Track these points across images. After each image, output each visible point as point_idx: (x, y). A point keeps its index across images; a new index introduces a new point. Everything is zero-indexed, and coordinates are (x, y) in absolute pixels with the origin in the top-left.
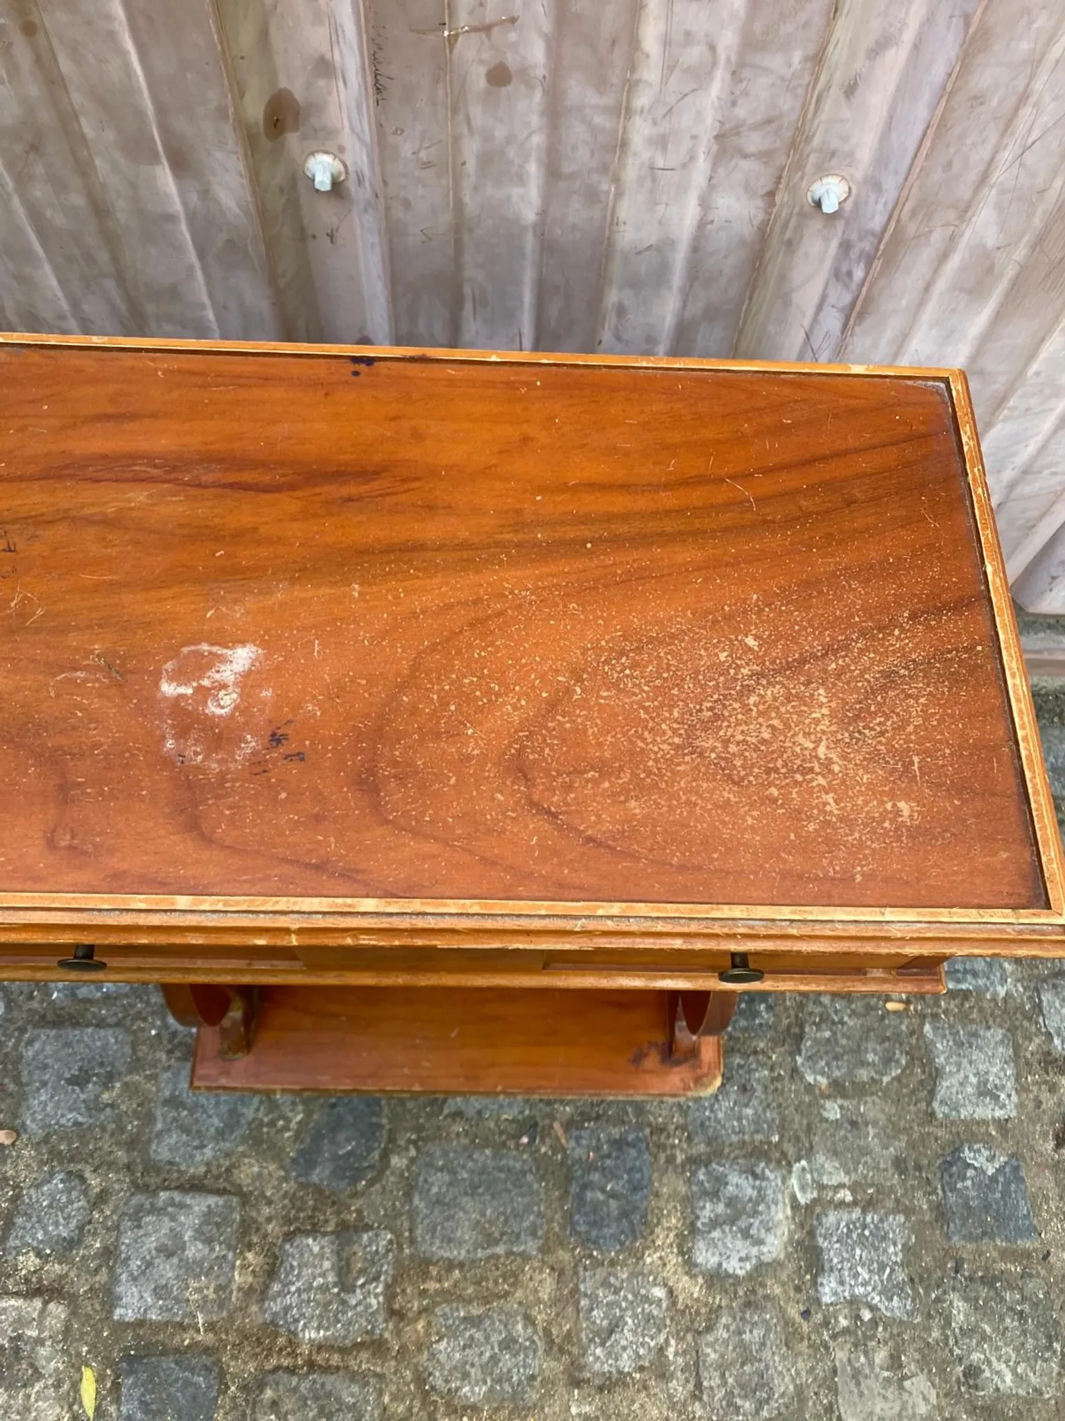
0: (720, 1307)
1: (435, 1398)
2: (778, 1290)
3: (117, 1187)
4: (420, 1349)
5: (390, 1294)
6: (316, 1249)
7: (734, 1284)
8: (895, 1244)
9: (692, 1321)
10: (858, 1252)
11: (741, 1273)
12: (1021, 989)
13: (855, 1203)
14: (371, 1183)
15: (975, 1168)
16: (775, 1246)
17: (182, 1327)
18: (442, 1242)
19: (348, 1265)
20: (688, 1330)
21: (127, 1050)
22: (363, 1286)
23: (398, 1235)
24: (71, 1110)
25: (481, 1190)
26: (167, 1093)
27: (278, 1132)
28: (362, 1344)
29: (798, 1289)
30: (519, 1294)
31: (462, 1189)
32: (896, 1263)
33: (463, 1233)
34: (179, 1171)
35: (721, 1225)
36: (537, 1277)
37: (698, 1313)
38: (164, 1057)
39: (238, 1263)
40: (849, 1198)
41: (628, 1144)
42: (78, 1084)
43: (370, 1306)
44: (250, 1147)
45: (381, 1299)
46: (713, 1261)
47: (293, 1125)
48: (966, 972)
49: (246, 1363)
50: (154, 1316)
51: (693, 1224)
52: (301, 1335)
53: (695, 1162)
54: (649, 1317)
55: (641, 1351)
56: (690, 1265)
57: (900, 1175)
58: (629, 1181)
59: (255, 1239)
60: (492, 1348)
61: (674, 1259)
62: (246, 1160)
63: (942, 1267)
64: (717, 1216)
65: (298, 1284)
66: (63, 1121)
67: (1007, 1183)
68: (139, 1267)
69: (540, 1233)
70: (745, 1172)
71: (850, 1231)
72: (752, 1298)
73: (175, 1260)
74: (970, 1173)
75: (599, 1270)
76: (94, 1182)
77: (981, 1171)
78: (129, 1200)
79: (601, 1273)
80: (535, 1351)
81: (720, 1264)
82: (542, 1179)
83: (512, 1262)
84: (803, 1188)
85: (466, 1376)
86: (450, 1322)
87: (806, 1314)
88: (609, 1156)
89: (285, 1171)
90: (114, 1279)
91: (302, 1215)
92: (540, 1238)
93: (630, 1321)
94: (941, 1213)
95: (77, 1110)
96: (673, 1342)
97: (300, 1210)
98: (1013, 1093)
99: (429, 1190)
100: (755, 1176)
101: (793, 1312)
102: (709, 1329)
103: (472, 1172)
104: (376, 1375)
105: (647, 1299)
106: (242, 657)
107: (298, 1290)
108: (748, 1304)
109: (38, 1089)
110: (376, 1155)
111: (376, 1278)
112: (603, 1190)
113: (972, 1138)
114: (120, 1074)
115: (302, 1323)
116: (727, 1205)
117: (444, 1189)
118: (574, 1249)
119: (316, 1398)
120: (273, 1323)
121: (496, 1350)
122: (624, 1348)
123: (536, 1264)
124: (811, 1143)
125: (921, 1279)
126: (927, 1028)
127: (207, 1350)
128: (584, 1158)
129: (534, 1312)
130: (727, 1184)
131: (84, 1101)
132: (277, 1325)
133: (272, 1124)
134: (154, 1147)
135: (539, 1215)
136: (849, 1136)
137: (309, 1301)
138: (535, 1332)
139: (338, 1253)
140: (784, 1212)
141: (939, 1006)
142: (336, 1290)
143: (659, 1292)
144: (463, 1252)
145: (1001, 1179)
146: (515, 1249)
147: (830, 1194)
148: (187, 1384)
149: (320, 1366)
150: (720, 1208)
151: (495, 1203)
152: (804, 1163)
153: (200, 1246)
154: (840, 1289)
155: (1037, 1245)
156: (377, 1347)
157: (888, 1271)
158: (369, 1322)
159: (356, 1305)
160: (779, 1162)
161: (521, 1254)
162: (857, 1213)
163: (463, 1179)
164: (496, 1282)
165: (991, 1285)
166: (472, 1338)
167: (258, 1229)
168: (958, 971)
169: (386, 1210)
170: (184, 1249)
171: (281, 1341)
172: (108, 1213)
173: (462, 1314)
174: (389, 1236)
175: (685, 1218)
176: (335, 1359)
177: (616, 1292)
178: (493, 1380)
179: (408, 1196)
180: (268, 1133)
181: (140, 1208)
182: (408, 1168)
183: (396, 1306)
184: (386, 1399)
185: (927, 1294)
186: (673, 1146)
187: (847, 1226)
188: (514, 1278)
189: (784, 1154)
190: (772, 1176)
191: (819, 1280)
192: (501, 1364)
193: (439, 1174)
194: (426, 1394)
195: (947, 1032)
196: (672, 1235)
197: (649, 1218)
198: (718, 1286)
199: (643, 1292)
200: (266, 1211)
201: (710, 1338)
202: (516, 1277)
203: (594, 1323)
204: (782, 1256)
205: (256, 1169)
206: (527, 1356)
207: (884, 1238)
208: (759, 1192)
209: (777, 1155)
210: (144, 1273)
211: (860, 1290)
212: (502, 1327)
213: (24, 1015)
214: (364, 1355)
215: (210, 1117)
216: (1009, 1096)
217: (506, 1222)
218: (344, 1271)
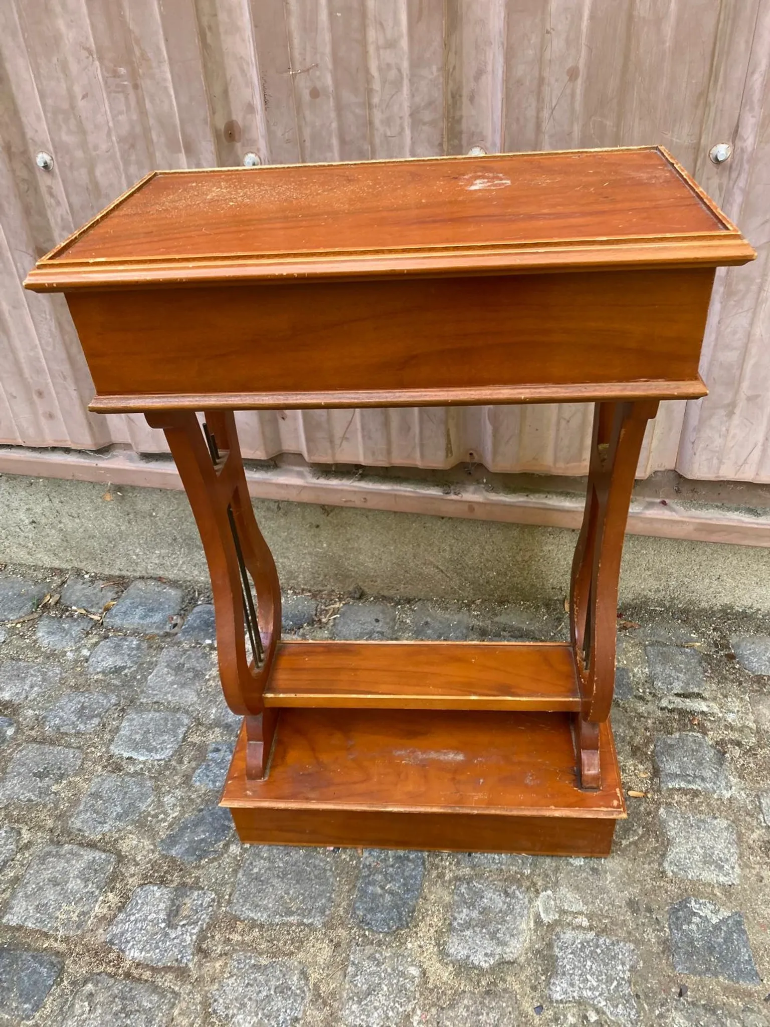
0: (464, 992)
1: (214, 1020)
2: (516, 987)
3: (39, 841)
4: (213, 981)
5: (202, 937)
6: (158, 894)
7: (478, 975)
8: (623, 964)
9: (438, 999)
10: (589, 963)
11: (485, 966)
12: (744, 795)
13: (591, 928)
14: (211, 861)
15: (701, 917)
16: (516, 949)
17: (46, 935)
18: (251, 905)
19: (177, 911)
20: (434, 1005)
21: (79, 762)
22: (184, 925)
23: (220, 896)
24: (29, 792)
25: (289, 876)
26: (93, 790)
27: (158, 822)
28: (170, 968)
29: (534, 988)
30: (301, 955)
31: (276, 873)
32: (623, 979)
33: (268, 903)
34: (83, 836)
35: (474, 927)
36: (318, 946)
37: (444, 993)
38: (100, 768)
39: (101, 898)
40: (585, 923)
41: (409, 860)
42: (40, 777)
43: (185, 941)
44: (137, 827)
45: (194, 937)
46: (463, 953)
47: (170, 819)
48: (695, 777)
49: (81, 967)
50: (30, 924)
51: (450, 924)
52: (127, 953)
53: (460, 880)
54: (402, 989)
55: (391, 1014)
56: (443, 953)
57: (633, 913)
58: (404, 885)
59: (118, 885)
60: (269, 989)
61: (432, 948)
62: (131, 836)
63: (667, 991)
64: (471, 919)
65: (137, 915)
66: (21, 797)
67: (730, 933)
68: (33, 889)
69: (327, 912)
70: (499, 891)
71: (583, 946)
72: (492, 987)
73: (58, 888)
74: (696, 919)
75: (368, 947)
76: (26, 836)
77: (706, 919)
78: (44, 848)
79: (369, 950)
80: (303, 998)
81: (468, 957)
82: (338, 875)
83: (301, 931)
84: (546, 910)
85: (243, 1005)
86: (242, 966)
87: (539, 1009)
88: (392, 866)
89: (155, 846)
90: (13, 896)
91: (156, 875)
92: (326, 916)
93: (385, 988)
94: (667, 946)
95: (33, 791)
96: (419, 1012)
97: (157, 871)
98: (737, 866)
99: (251, 870)
100: (507, 894)
101: (528, 1006)
102: (452, 1006)
103: (287, 863)
104: (173, 992)
105: (403, 974)
107: (136, 921)
108: (488, 993)
109: (15, 776)
110: (221, 844)
111: (195, 923)
112: (382, 888)
113: (698, 895)
114: (68, 776)
115: (131, 943)
116: (480, 913)
117: (263, 871)
118: (351, 928)
119: (124, 998)
120: (111, 942)
121: (272, 992)
122: (376, 1008)
123: (319, 936)
124: (557, 878)
125: (647, 996)
126: (662, 810)
127: (57, 954)
128: (373, 864)
129: (310, 971)
130: (482, 897)
131: (39, 787)
132: (113, 944)
133: (156, 816)
134: (73, 820)
135: (330, 899)
136: (590, 878)
137: (141, 929)
138: (306, 985)
139: (173, 900)
140: (528, 923)
141: (674, 799)
142: (163, 925)
143: (414, 971)
144: (265, 915)
145: (724, 928)
146: (305, 920)
147: (570, 918)
148: (34, 971)
149: (134, 977)
150: (475, 914)
151: (297, 886)
152: (549, 892)
153: (79, 881)
154: (570, 989)
155: (759, 988)
156: (181, 973)
157: (615, 983)
158: (181, 952)
159: (174, 939)
160: (528, 889)
161: (308, 925)
162: (591, 935)
163: (279, 867)
164: (285, 943)
165: (713, 1011)
166: (255, 979)
167: (122, 880)
168: (689, 775)
169: (217, 879)
170: (67, 882)
171: (112, 956)
172: (27, 856)
173: (253, 961)
174: (213, 896)
175: (445, 919)
176: (147, 975)
177: (378, 965)
178: (263, 1014)
179: (235, 872)
180: (151, 822)
181: (49, 854)
182: (241, 855)
183: (204, 946)
184: (176, 1012)
185: (652, 1011)
186: (444, 868)
187: (582, 943)
188: (300, 943)
189: (534, 884)
190: (521, 897)
191: (552, 981)
192: (273, 1003)
193: (262, 861)
194: (208, 1015)
195: (678, 815)
196: (432, 931)
197: (416, 914)
198: (464, 975)
199: (401, 968)
200: (132, 869)
201: (451, 1014)
202: (302, 942)
203: (356, 986)
204: (522, 959)
205: (135, 842)
206: (295, 1001)
207: (614, 958)
208: (508, 906)
209: (528, 884)
210: (34, 894)
211: (587, 994)
212: (281, 976)
213: (24, 738)
214: (170, 976)
215: (116, 805)
216: (733, 868)
217: (303, 901)
218: (173, 914)
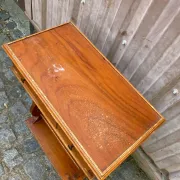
6: (16, 153)
14: (28, 153)
18: (26, 168)
21: (25, 112)
23: (24, 162)
25: (36, 168)
26: (23, 121)
28: (8, 167)
34: (15, 129)
42: (17, 110)
43: (13, 165)
52: (4, 159)
62: (21, 136)
73: (4, 137)
76: (8, 121)
86: (17, 177)
89: (23, 141)
91: (19, 148)
99: (32, 161)
103: (38, 165)
104: (5, 172)
106: (63, 69)
107: (10, 154)
110: (32, 151)
111: (17, 163)
114: (22, 114)
120: (4, 154)
131: (16, 113)
133: (27, 136)
134: (16, 124)
142: (12, 159)
144: (27, 172)
153: (8, 138)
156: (8, 170)
167: (14, 144)
176: (4, 165)
179: (29, 159)
181: (8, 128)
182: (33, 157)
183: (15, 168)
193: (35, 161)
218: (16, 158)
